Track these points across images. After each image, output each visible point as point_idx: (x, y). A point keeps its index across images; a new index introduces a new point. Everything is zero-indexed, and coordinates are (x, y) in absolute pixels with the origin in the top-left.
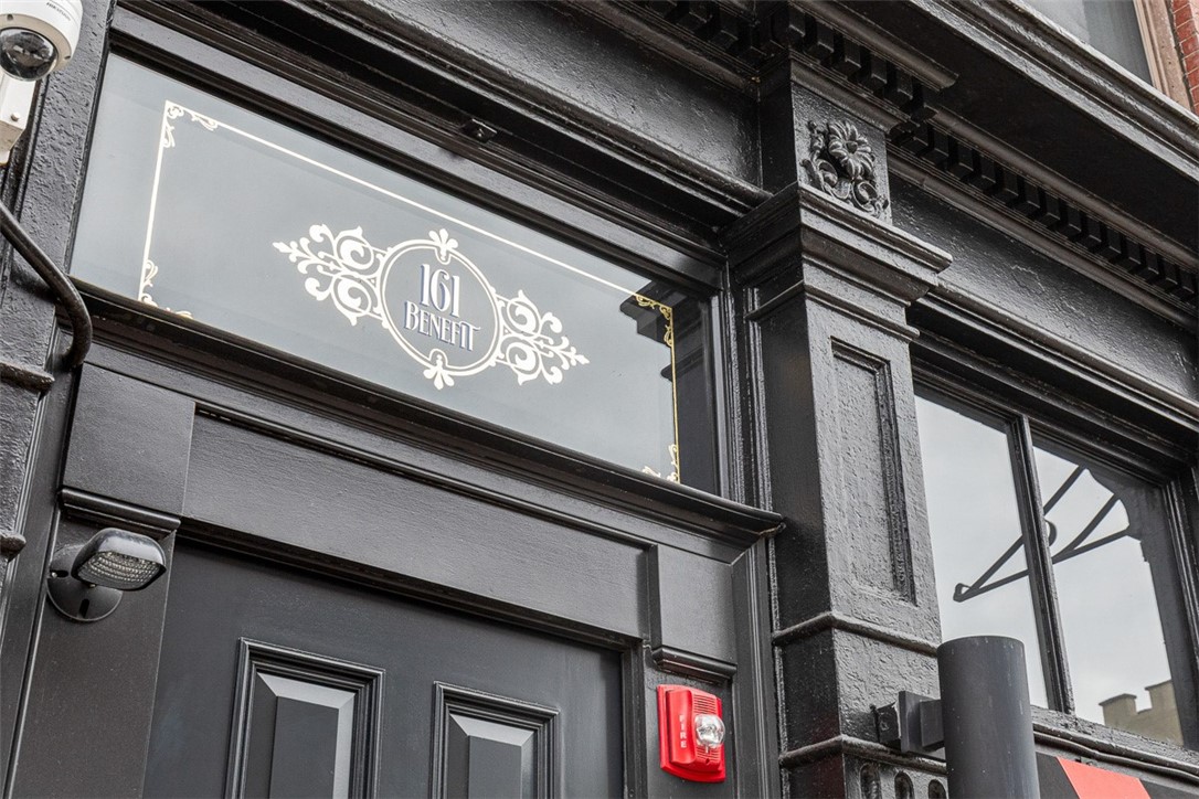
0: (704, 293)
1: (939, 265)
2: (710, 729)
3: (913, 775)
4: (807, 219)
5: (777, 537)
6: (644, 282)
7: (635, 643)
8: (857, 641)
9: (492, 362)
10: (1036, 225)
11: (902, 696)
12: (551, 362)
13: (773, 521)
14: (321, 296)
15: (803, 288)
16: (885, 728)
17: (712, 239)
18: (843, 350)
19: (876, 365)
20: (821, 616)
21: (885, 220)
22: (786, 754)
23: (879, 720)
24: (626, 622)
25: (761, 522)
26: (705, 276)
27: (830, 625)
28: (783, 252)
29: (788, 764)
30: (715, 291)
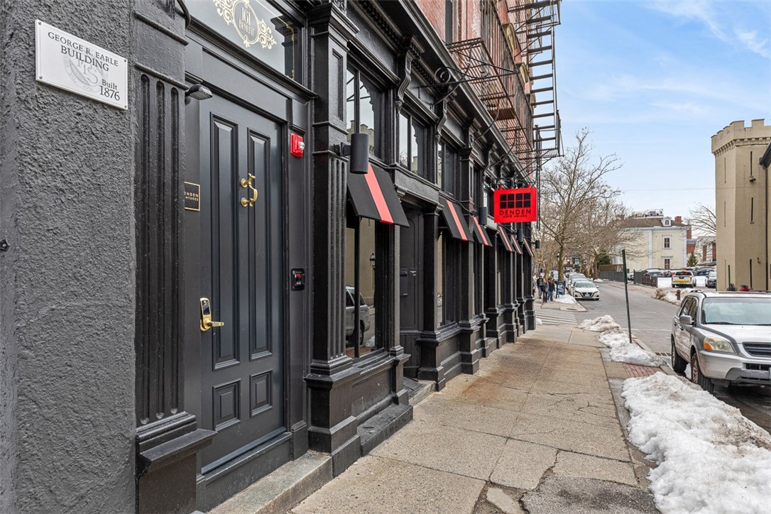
0: (301, 26)
1: (356, 31)
2: (302, 145)
3: (340, 160)
4: (333, 14)
5: (315, 100)
6: (281, 15)
7: (286, 122)
8: (333, 129)
9: (257, 41)
10: (368, 15)
11: (342, 143)
12: (269, 42)
13: (315, 95)
14: (221, 15)
15: (328, 33)
16: (337, 150)
17: (305, 10)
18: (335, 53)
19: (340, 58)
20: (326, 122)
21: (344, 14)
22: (314, 152)
23: (336, 148)
24: (284, 117)
25: (311, 95)
26: (300, 20)
27: (328, 124)
28: (324, 20)
29: (314, 155)
30: (303, 26)
